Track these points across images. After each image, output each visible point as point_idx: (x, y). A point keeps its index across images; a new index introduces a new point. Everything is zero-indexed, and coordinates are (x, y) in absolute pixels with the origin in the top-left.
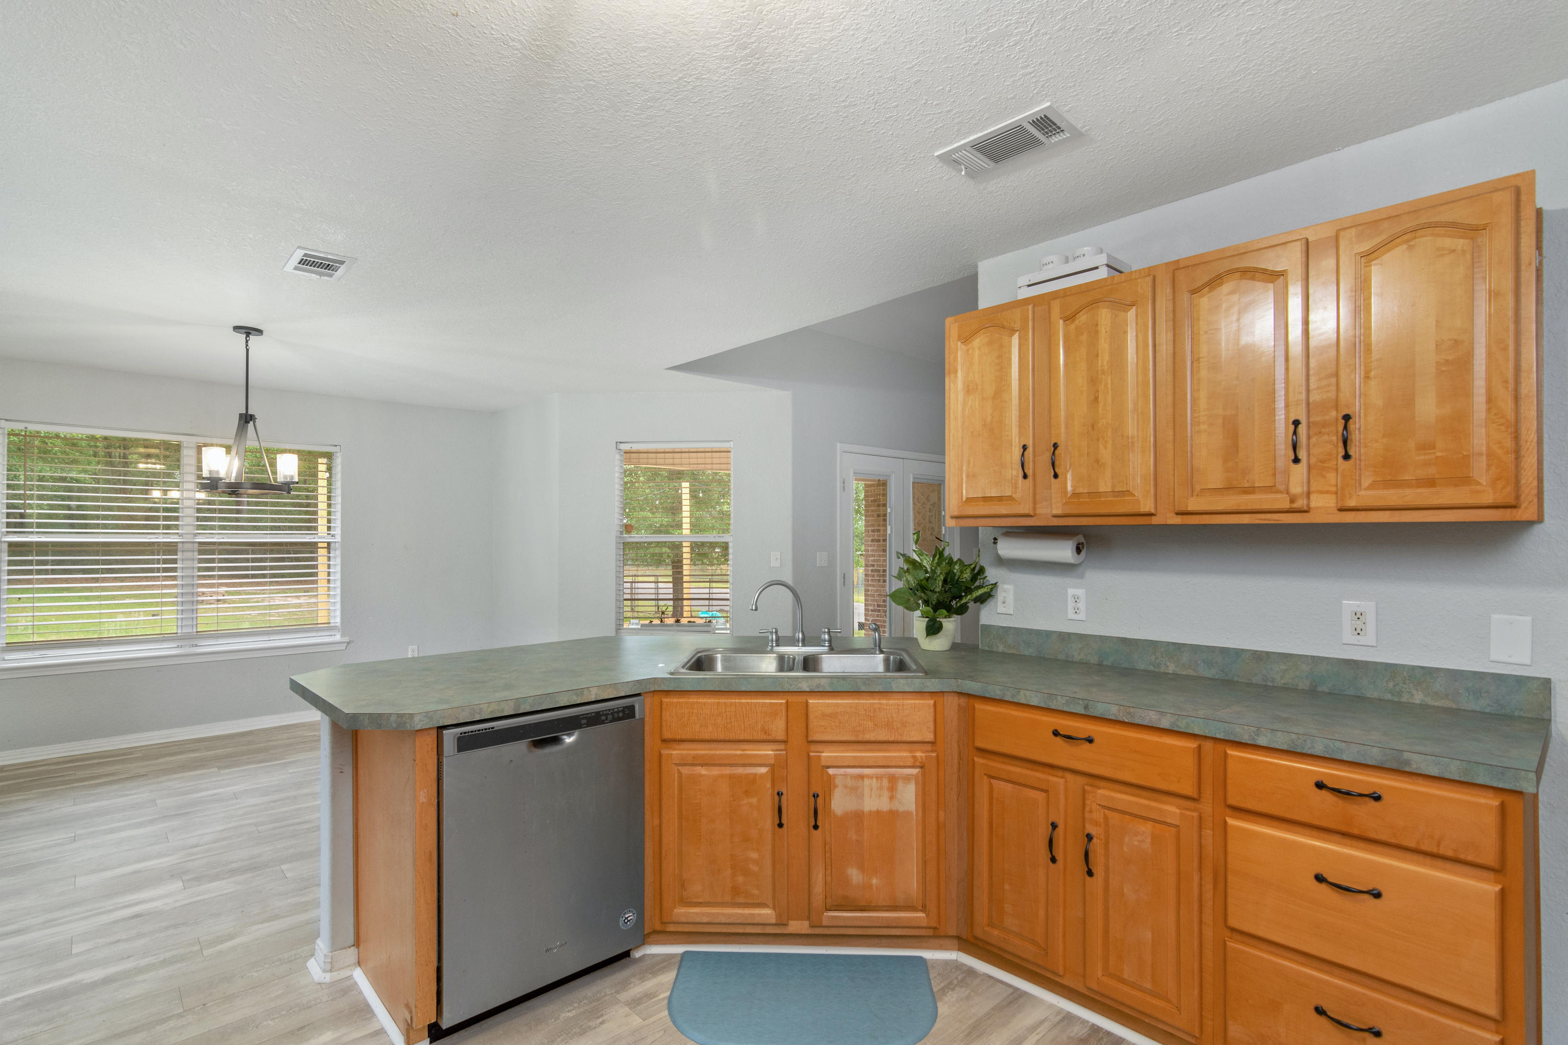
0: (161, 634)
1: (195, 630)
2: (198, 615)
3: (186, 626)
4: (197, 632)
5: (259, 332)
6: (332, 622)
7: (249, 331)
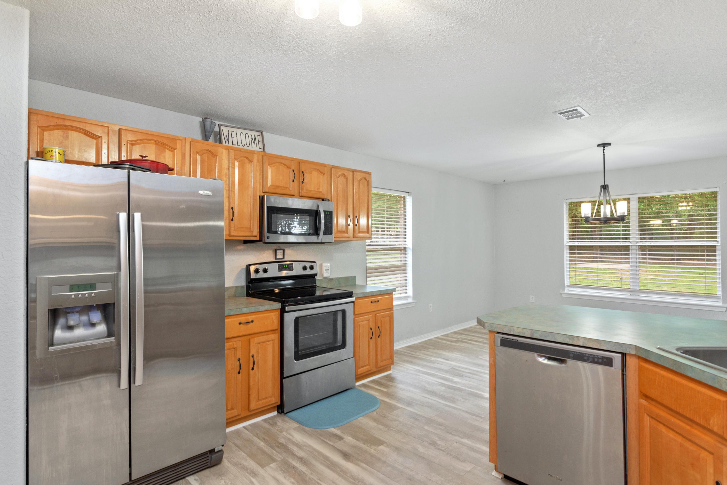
0: (621, 288)
1: (638, 288)
2: (640, 281)
3: (634, 285)
4: (639, 289)
5: (609, 144)
6: (718, 293)
7: (604, 145)
